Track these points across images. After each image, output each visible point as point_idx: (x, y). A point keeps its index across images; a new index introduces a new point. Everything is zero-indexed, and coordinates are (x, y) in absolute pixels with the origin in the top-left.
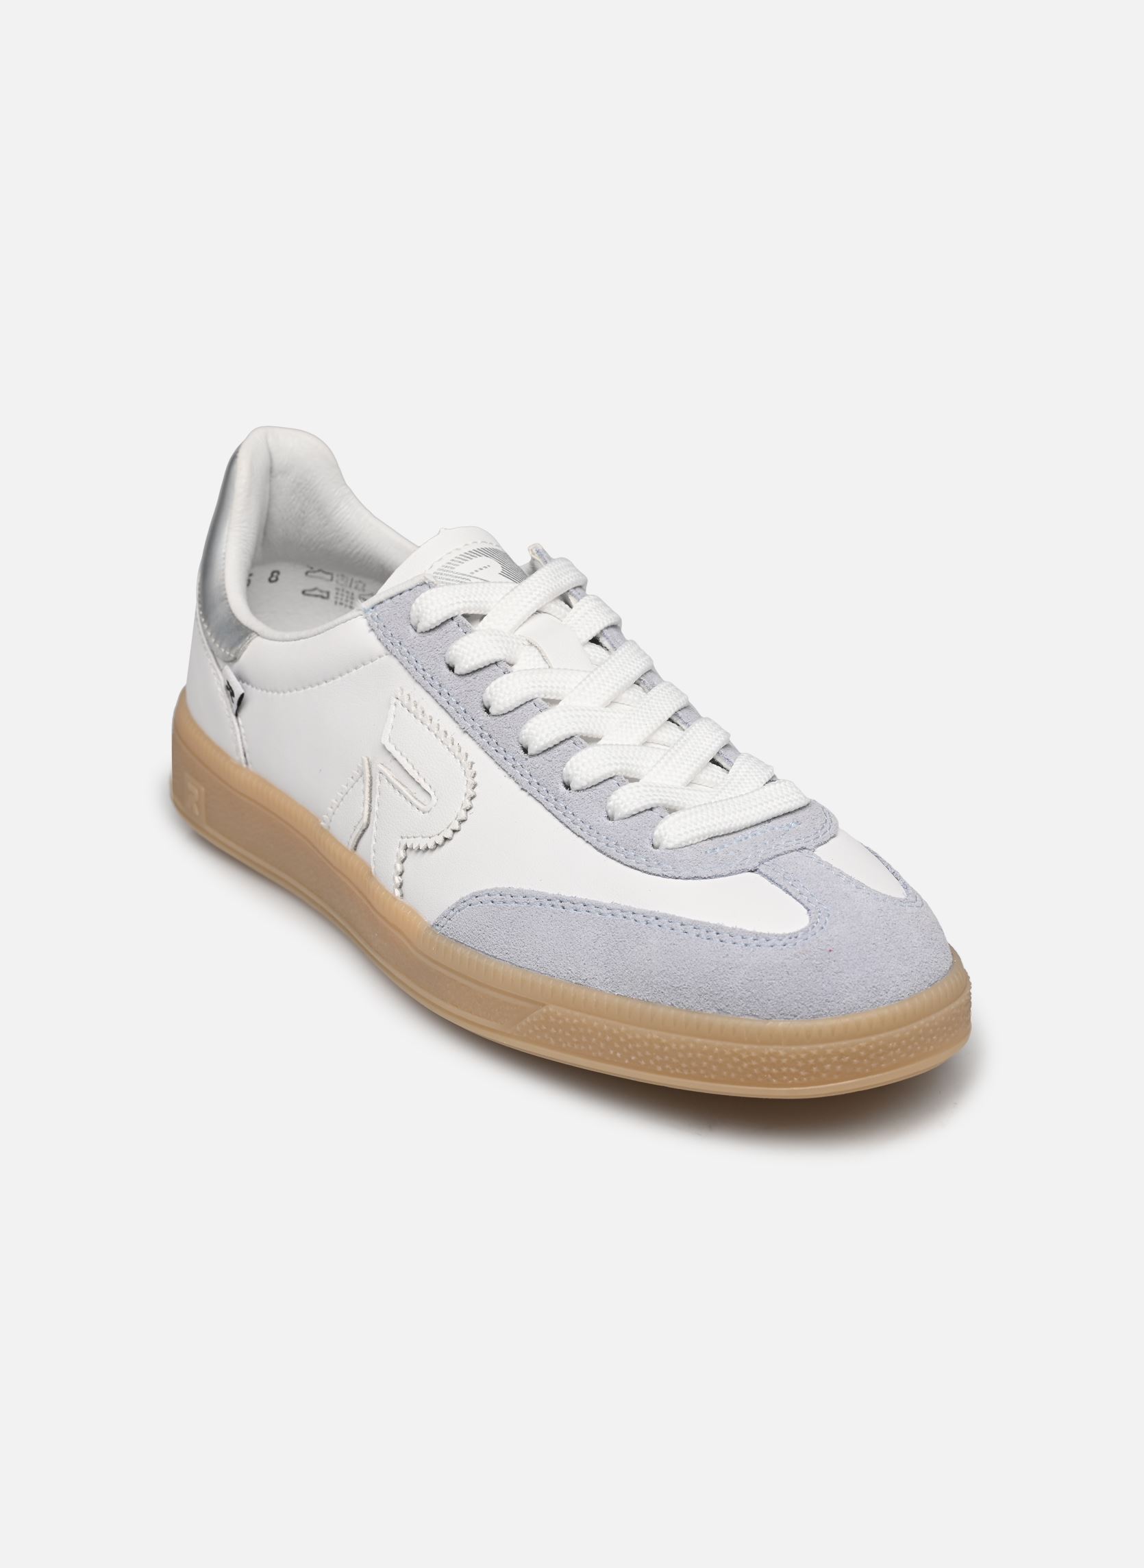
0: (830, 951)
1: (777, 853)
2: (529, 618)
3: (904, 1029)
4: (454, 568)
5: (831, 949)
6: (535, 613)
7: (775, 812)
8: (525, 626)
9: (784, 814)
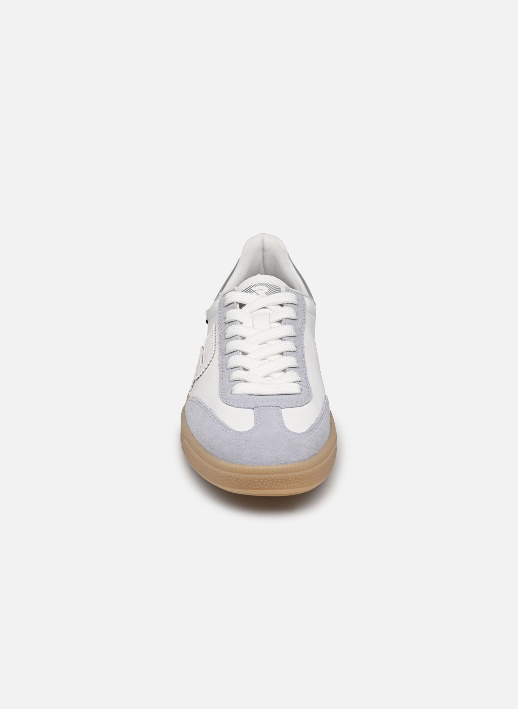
0: (246, 441)
1: (266, 405)
2: (261, 309)
3: (261, 476)
4: (252, 288)
5: (247, 440)
6: (262, 308)
7: (282, 393)
8: (257, 311)
9: (286, 394)
